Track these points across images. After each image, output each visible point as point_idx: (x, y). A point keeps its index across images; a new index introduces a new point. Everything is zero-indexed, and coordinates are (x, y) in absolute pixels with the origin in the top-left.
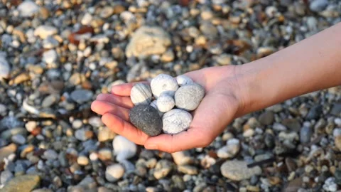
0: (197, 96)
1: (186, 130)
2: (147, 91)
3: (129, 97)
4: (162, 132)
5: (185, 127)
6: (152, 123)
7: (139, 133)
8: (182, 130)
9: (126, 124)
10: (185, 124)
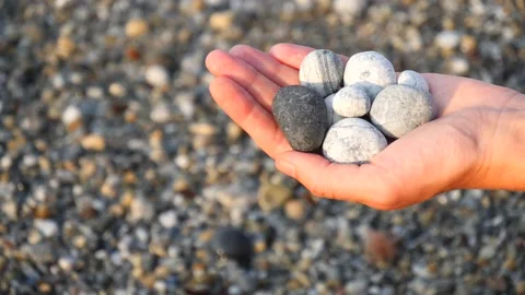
0: (414, 111)
1: (359, 164)
2: (332, 68)
3: (298, 70)
4: (318, 151)
5: (360, 159)
6: (302, 124)
7: (278, 137)
8: (353, 160)
9: (256, 109)
10: (364, 153)
